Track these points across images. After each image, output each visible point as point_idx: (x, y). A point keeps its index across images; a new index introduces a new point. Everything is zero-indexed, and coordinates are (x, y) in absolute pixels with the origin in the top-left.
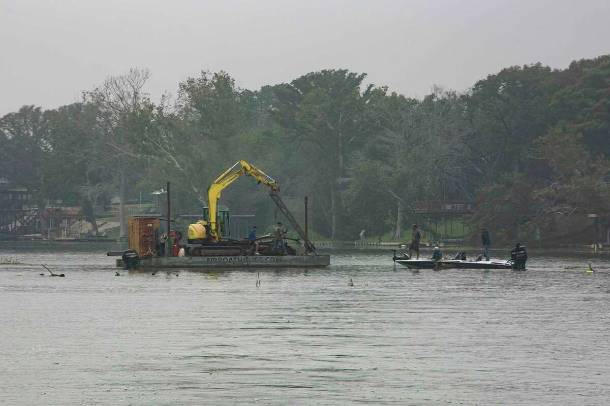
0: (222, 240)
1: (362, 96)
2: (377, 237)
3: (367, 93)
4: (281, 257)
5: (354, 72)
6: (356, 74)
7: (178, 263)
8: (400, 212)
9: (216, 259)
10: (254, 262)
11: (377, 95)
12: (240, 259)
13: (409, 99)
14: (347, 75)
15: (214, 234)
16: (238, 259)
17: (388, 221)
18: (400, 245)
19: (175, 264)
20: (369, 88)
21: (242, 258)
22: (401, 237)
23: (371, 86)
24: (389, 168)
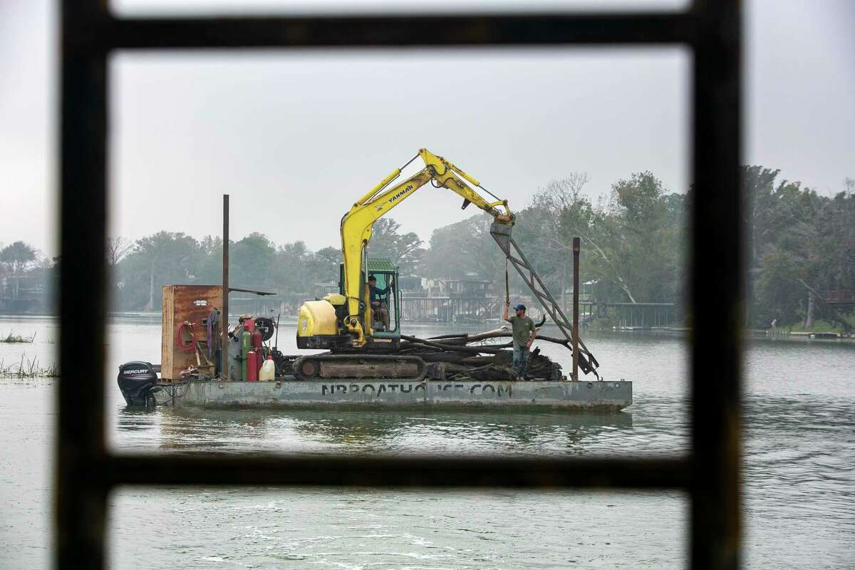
0: (375, 340)
1: (775, 191)
2: (787, 327)
3: (780, 189)
4: (508, 383)
5: (768, 168)
6: (770, 170)
7: (246, 396)
8: (811, 301)
9: (345, 388)
10: (442, 396)
11: (790, 190)
12: (407, 388)
13: (821, 197)
14: (761, 171)
15: (354, 325)
16: (402, 386)
17: (799, 311)
18: (809, 335)
19: (237, 399)
20: (783, 184)
21: (410, 386)
22: (812, 326)
23: (785, 182)
24: (801, 259)
